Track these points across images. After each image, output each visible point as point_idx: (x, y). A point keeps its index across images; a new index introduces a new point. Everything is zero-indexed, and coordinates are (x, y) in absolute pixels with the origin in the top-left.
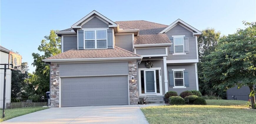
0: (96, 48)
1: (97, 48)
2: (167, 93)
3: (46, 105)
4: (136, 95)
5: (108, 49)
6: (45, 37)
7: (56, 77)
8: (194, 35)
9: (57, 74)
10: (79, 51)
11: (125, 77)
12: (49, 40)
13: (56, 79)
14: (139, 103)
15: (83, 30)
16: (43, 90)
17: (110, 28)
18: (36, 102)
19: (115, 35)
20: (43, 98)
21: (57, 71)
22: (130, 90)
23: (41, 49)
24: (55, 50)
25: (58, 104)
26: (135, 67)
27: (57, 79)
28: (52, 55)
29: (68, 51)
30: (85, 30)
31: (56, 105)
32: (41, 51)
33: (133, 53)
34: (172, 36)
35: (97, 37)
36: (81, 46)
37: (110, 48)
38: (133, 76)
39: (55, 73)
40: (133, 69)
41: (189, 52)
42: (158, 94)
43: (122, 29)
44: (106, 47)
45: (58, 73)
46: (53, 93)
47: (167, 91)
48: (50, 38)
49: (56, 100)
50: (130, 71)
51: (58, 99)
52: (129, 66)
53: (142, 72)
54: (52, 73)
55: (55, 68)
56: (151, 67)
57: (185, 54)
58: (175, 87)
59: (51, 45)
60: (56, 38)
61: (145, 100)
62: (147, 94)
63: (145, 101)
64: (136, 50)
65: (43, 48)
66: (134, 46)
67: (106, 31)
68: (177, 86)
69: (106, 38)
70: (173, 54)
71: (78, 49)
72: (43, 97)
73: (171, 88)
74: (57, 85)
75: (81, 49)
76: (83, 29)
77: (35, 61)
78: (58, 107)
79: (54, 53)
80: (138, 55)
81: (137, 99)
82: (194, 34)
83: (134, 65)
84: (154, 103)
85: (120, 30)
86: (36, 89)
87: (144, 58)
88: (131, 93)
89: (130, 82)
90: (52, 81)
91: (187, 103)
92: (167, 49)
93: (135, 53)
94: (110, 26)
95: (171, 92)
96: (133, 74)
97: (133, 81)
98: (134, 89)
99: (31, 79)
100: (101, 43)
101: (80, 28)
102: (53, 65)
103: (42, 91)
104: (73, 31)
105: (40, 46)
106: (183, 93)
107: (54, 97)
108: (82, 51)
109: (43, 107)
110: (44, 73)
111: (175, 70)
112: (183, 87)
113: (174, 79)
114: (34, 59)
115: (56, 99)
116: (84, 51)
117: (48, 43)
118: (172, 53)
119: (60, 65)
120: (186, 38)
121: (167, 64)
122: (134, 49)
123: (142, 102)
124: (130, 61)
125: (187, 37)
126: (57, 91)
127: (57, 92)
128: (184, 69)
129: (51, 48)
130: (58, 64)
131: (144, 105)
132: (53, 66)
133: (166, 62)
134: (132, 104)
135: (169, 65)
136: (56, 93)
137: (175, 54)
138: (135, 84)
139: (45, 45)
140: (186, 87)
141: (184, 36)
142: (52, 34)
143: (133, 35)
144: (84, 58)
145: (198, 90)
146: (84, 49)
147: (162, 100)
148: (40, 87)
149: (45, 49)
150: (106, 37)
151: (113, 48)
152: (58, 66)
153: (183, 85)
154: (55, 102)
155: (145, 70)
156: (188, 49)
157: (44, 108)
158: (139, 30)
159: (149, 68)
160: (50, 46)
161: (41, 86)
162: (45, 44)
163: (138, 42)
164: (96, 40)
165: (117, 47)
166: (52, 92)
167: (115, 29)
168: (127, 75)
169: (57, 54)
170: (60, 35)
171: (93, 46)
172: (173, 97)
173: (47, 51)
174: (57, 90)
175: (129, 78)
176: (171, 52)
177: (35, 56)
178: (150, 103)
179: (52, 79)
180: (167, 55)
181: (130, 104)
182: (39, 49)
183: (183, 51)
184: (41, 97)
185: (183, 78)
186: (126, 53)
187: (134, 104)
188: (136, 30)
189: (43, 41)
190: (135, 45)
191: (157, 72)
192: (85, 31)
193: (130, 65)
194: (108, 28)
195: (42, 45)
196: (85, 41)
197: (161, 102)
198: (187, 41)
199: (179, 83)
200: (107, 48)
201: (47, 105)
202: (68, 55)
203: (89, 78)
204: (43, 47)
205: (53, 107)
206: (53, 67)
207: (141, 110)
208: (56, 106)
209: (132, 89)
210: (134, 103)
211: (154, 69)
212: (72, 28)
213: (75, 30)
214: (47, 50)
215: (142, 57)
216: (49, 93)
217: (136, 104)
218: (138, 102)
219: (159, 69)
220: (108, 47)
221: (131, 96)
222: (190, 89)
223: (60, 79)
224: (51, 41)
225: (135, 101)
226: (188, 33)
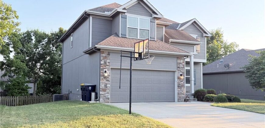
0: (138, 38)
4: (183, 92)
5: (151, 40)
7: (107, 67)
9: (107, 64)
10: (124, 40)
11: (172, 72)
13: (107, 70)
14: (185, 101)
15: (127, 15)
21: (108, 61)
22: (178, 86)
25: (109, 99)
26: (183, 64)
35: (140, 26)
38: (181, 72)
39: (105, 63)
40: (181, 66)
41: (199, 52)
45: (108, 62)
46: (103, 85)
49: (106, 95)
50: (179, 67)
51: (109, 93)
54: (102, 63)
55: (105, 57)
66: (170, 40)
67: (149, 20)
71: (120, 36)
74: (108, 76)
75: (124, 36)
78: (109, 102)
80: (187, 52)
81: (184, 96)
82: (205, 35)
83: (182, 61)
88: (179, 89)
89: (179, 78)
92: (195, 47)
97: (181, 77)
98: (182, 86)
102: (103, 53)
107: (104, 90)
119: (111, 54)
121: (194, 62)
124: (178, 57)
125: (199, 37)
126: (107, 84)
130: (109, 52)
132: (104, 53)
133: (193, 60)
136: (106, 86)
138: (182, 81)
141: (197, 36)
143: (164, 27)
146: (126, 38)
150: (149, 27)
151: (156, 40)
152: (109, 54)
154: (105, 97)
164: (139, 28)
171: (136, 35)
174: (107, 83)
175: (177, 75)
179: (103, 70)
180: (195, 53)
181: (178, 101)
187: (181, 101)
192: (128, 17)
193: (179, 61)
194: (151, 18)
196: (128, 28)
197: (193, 100)
201: (91, 100)
205: (102, 102)
206: (104, 55)
208: (106, 101)
209: (180, 85)
217: (183, 101)
218: (185, 99)
220: (151, 38)
221: (179, 93)
225: (182, 98)
226: (200, 34)
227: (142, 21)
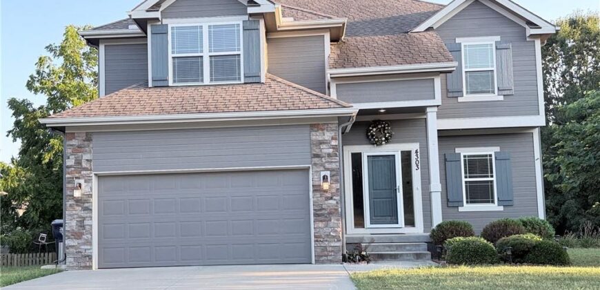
0: (207, 81)
1: (211, 80)
2: (439, 226)
3: (52, 263)
4: (335, 231)
5: (245, 83)
6: (50, 48)
7: (84, 172)
8: (532, 36)
9: (84, 164)
10: (154, 93)
11: (300, 173)
12: (62, 58)
13: (82, 181)
14: (345, 259)
15: (167, 25)
16: (43, 214)
17: (251, 15)
18: (22, 251)
19: (268, 40)
20: (43, 242)
21: (86, 157)
22: (315, 215)
23: (37, 85)
24: (80, 89)
25: (90, 257)
26: (334, 143)
27: (85, 182)
28: (71, 106)
29: (120, 93)
30: (172, 23)
31: (84, 262)
32: (36, 91)
33: (326, 96)
34: (458, 40)
35: (210, 47)
36: (159, 76)
37: (251, 80)
38: (327, 169)
39: (78, 162)
40: (326, 150)
41: (513, 92)
42: (409, 231)
43: (292, 19)
44: (239, 79)
45: (87, 160)
46: (74, 223)
47: (438, 219)
48: (62, 51)
49: (83, 247)
50: (317, 156)
51: (89, 243)
52: (314, 138)
53: (357, 158)
54: (70, 162)
55: (79, 147)
56: (387, 140)
57: (501, 98)
58: (467, 207)
59: (66, 73)
60: (81, 52)
61: (366, 247)
62: (370, 230)
63: (364, 253)
64: (337, 85)
65: (41, 83)
66: (329, 73)
67: (238, 25)
68: (471, 202)
69: (239, 50)
70: (460, 99)
71: (150, 85)
72: (44, 235)
73: (451, 210)
74: (85, 198)
75: (161, 84)
76: (165, 21)
77: (17, 123)
78: (90, 267)
79: (75, 99)
80: (344, 104)
81: (339, 244)
82: (531, 31)
83: (328, 135)
84: (394, 257)
85: (283, 22)
86: (21, 212)
87: (362, 112)
88: (321, 225)
89: (317, 189)
90: (70, 186)
91: (505, 260)
92: (438, 82)
93: (334, 96)
94: (251, 10)
95: (452, 224)
96: (327, 166)
97: (326, 186)
98: (330, 213)
99: (6, 180)
100: (224, 67)
101: (157, 19)
102: (73, 136)
103: (40, 217)
104: (134, 29)
105: (32, 77)
106: (493, 226)
107: (78, 236)
108: (164, 90)
109: (42, 267)
110: (47, 161)
111: (465, 152)
112: (494, 207)
113: (464, 180)
114: (14, 119)
115: (84, 244)
116: (170, 90)
117: (56, 68)
118: (455, 95)
119: (94, 138)
120: (504, 45)
121: (438, 130)
122: (329, 83)
123: (355, 253)
124: (315, 124)
125: (506, 42)
126: (84, 218)
127: (86, 222)
128: (497, 149)
129: (68, 81)
130: (90, 133)
131: (363, 265)
132: (74, 138)
133: (434, 124)
134: (323, 262)
135: (444, 135)
136: (81, 223)
137: (466, 98)
138: (331, 198)
139: (49, 75)
140: (501, 208)
141: (498, 38)
142: (71, 39)
143: (327, 37)
144: (169, 113)
145: (542, 215)
146: (168, 86)
147: (423, 249)
148: (34, 206)
149: (49, 85)
150: (239, 45)
151: (263, 80)
152: (88, 139)
153: (493, 202)
154: (81, 252)
155: (367, 151)
156: (510, 83)
157: (47, 270)
158: (345, 20)
159: (378, 144)
160: (62, 75)
161: (38, 204)
162: (47, 71)
163: (343, 61)
164: (206, 55)
165: (275, 77)
166: (69, 222)
167: (269, 18)
168: (307, 170)
169: (86, 100)
170: (93, 42)
171: (199, 75)
172: (457, 239)
173: (53, 93)
174: (85, 215)
175: (313, 178)
176: (451, 93)
177: (18, 107)
178: (381, 257)
179: (71, 181)
180: (438, 101)
181: (317, 262)
182: (30, 86)
183: (493, 87)
184: (36, 237)
185: (494, 179)
186: (305, 97)
187: (331, 262)
188: (337, 21)
189: (41, 61)
190: (334, 71)
191: (406, 156)
192: (173, 28)
193: (317, 136)
194: (246, 18)
195: (38, 73)
196: (174, 58)
197: (418, 257)
198: (508, 55)
199: (480, 193)
200: (242, 81)
201: (55, 261)
202: (118, 106)
204: (43, 78)
205: (72, 268)
206: (74, 142)
207: (352, 280)
208: (83, 265)
209: (323, 212)
210: (329, 258)
211: (394, 149)
212: (133, 17)
213: (142, 23)
214: (54, 89)
215: (354, 109)
216: (61, 225)
217: (337, 262)
218: (344, 256)
219: (413, 147)
220: (245, 77)
221: (320, 237)
222: (516, 215)
223: (94, 180)
224: (66, 60)
225: (332, 251)
226: (509, 30)
227: (216, 33)
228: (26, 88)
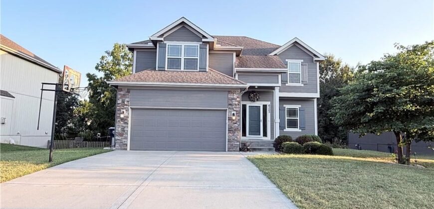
0: (182, 69)
1: (184, 69)
2: (279, 137)
3: (108, 146)
4: (237, 138)
5: (200, 71)
6: (106, 52)
7: (125, 106)
8: (316, 61)
9: (126, 103)
10: (159, 73)
11: (222, 112)
12: (112, 57)
13: (124, 110)
14: (241, 150)
15: (166, 44)
17: (203, 42)
19: (209, 54)
20: (99, 137)
21: (127, 99)
22: (229, 130)
23: (100, 68)
24: (119, 71)
25: (127, 145)
26: (238, 99)
27: (126, 111)
28: (114, 78)
29: (144, 72)
30: (168, 43)
31: (124, 147)
32: (100, 70)
33: (233, 78)
34: (287, 60)
35: (185, 54)
36: (162, 66)
37: (202, 70)
38: (235, 111)
39: (123, 102)
40: (235, 102)
41: (307, 83)
42: (265, 139)
43: (220, 45)
44: (197, 69)
46: (120, 129)
47: (277, 134)
48: (112, 54)
49: (123, 140)
50: (230, 105)
51: (126, 138)
52: (229, 96)
53: (244, 107)
54: (119, 101)
55: (124, 95)
56: (257, 100)
57: (303, 85)
58: (287, 130)
59: (113, 64)
60: (121, 55)
61: (249, 145)
62: (249, 138)
63: (248, 148)
64: (239, 75)
65: (102, 67)
66: (235, 69)
67: (198, 46)
68: (289, 127)
69: (197, 56)
70: (287, 85)
71: (157, 69)
72: (99, 134)
73: (282, 130)
74: (125, 118)
75: (162, 69)
76: (165, 42)
77: (90, 84)
78: (126, 149)
79: (117, 75)
80: (244, 83)
81: (238, 143)
82: (315, 59)
83: (235, 96)
84: (260, 150)
85: (217, 46)
86: (89, 124)
87: (251, 87)
88: (231, 134)
89: (230, 119)
90: (119, 112)
91: (307, 153)
92: (280, 76)
93: (237, 78)
94: (204, 40)
95: (284, 136)
96: (235, 109)
97: (234, 118)
98: (235, 130)
99: (84, 108)
100: (191, 64)
101: (162, 41)
102: (121, 90)
104: (151, 45)
105: (98, 64)
106: (300, 138)
107: (121, 135)
108: (163, 72)
109: (104, 148)
110: (102, 101)
111: (288, 106)
112: (298, 130)
113: (286, 118)
114: (88, 82)
115: (125, 139)
116: (166, 72)
117: (109, 61)
118: (285, 82)
119: (131, 91)
120: (305, 64)
121: (280, 97)
122: (235, 74)
123: (244, 148)
124: (230, 90)
125: (306, 62)
126: (125, 127)
127: (125, 129)
128: (300, 106)
129: (114, 67)
130: (129, 89)
131: (248, 152)
133: (277, 94)
134: (231, 151)
135: (282, 100)
136: (123, 130)
137: (289, 84)
138: (236, 123)
139: (106, 64)
140: (301, 130)
141: (302, 61)
142: (116, 49)
143: (235, 54)
144: (166, 82)
145: (316, 134)
146: (165, 70)
147: (272, 146)
148: (95, 121)
149: (106, 68)
150: (197, 54)
151: (207, 70)
152: (128, 92)
153: (297, 128)
154: (122, 142)
155: (249, 104)
156: (306, 80)
157: (107, 150)
158: (243, 48)
159: (254, 101)
160: (111, 64)
161: (98, 120)
162: (105, 62)
163: (241, 65)
164: (183, 58)
165: (212, 70)
166: (118, 129)
167: (211, 44)
168: (226, 110)
169: (121, 75)
170: (131, 49)
171: (179, 66)
172: (287, 142)
173: (107, 72)
175: (228, 114)
177: (90, 77)
178: (254, 150)
179: (119, 110)
180: (280, 84)
181: (228, 151)
182: (97, 68)
183: (300, 81)
184: (96, 134)
185: (298, 118)
186: (226, 79)
187: (234, 151)
188: (239, 48)
189: (103, 58)
190: (237, 69)
191: (265, 107)
192: (168, 45)
193: (230, 96)
194: (201, 43)
195: (101, 62)
196: (168, 58)
197: (270, 150)
198: (306, 67)
199: (292, 124)
200: (198, 70)
201: (110, 145)
202: (142, 78)
203: (170, 111)
204: (103, 65)
205: (118, 149)
206: (122, 93)
209: (232, 129)
210: (234, 149)
211: (260, 104)
212: (152, 39)
213: (155, 42)
214: (107, 70)
215: (248, 85)
216: (114, 130)
217: (237, 151)
218: (240, 149)
219: (268, 103)
220: (199, 68)
221: (230, 140)
222: (308, 134)
223: (130, 110)
224: (114, 58)
225: (235, 146)
227: (187, 49)
228: (95, 69)
